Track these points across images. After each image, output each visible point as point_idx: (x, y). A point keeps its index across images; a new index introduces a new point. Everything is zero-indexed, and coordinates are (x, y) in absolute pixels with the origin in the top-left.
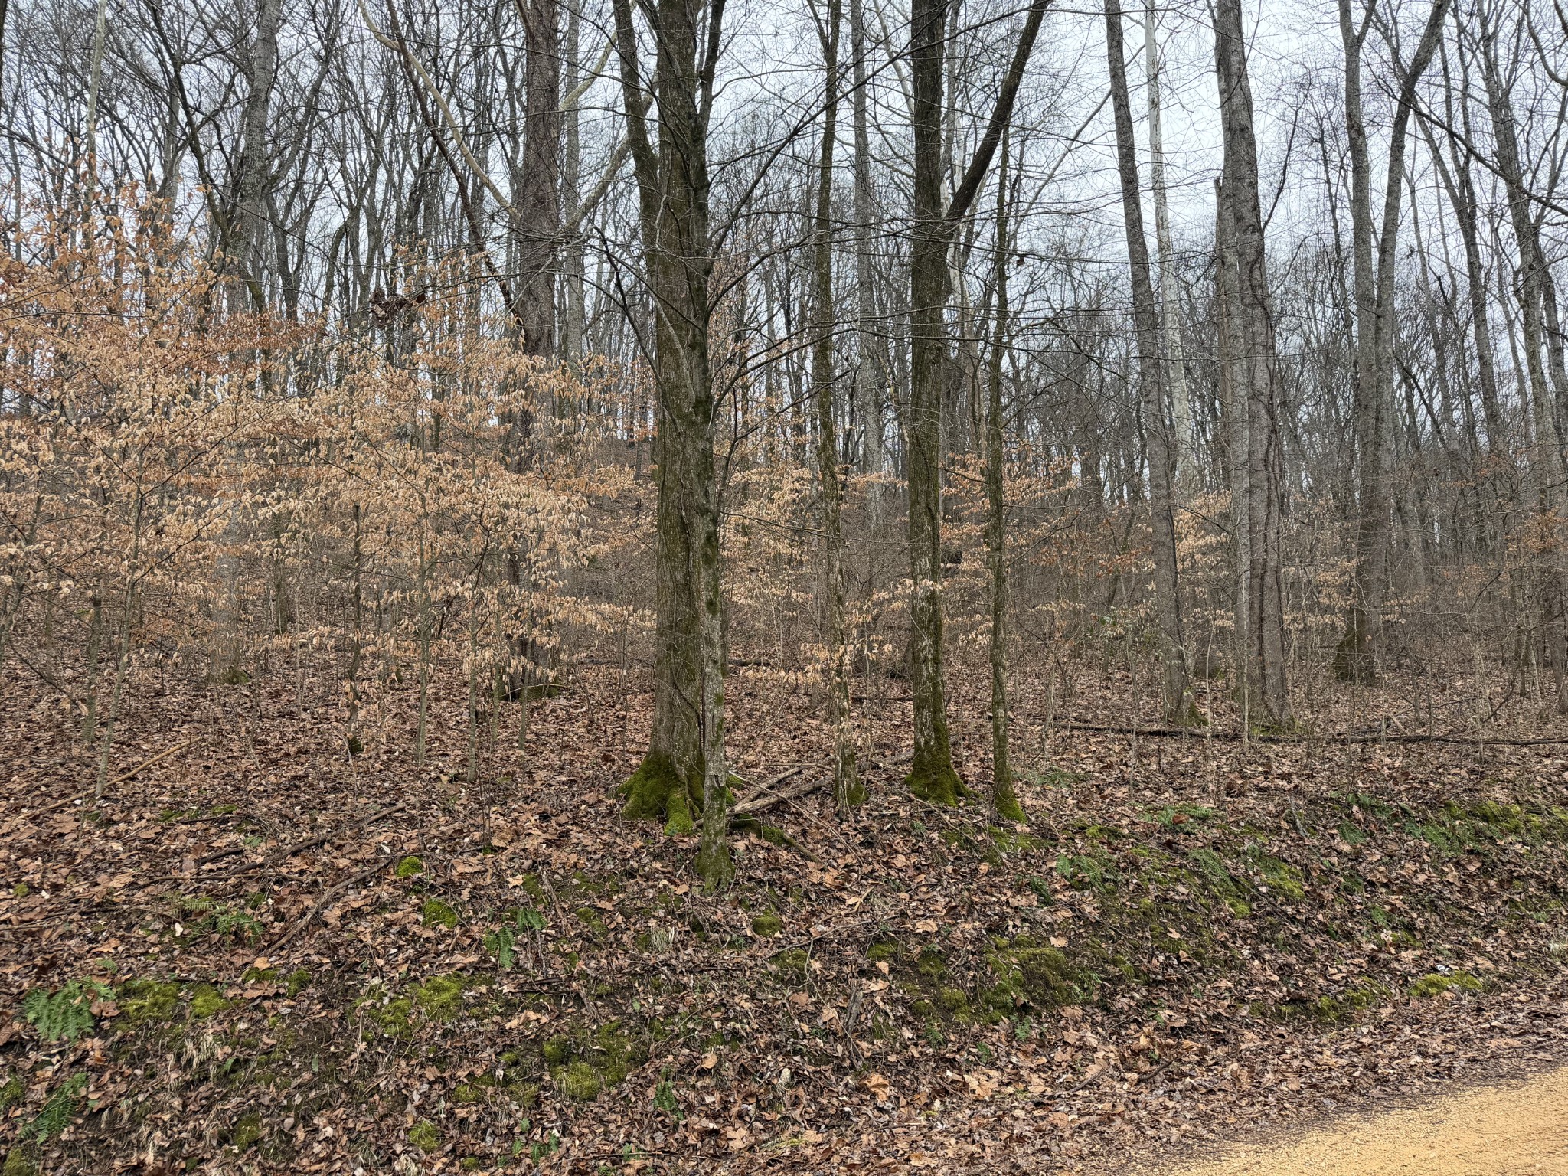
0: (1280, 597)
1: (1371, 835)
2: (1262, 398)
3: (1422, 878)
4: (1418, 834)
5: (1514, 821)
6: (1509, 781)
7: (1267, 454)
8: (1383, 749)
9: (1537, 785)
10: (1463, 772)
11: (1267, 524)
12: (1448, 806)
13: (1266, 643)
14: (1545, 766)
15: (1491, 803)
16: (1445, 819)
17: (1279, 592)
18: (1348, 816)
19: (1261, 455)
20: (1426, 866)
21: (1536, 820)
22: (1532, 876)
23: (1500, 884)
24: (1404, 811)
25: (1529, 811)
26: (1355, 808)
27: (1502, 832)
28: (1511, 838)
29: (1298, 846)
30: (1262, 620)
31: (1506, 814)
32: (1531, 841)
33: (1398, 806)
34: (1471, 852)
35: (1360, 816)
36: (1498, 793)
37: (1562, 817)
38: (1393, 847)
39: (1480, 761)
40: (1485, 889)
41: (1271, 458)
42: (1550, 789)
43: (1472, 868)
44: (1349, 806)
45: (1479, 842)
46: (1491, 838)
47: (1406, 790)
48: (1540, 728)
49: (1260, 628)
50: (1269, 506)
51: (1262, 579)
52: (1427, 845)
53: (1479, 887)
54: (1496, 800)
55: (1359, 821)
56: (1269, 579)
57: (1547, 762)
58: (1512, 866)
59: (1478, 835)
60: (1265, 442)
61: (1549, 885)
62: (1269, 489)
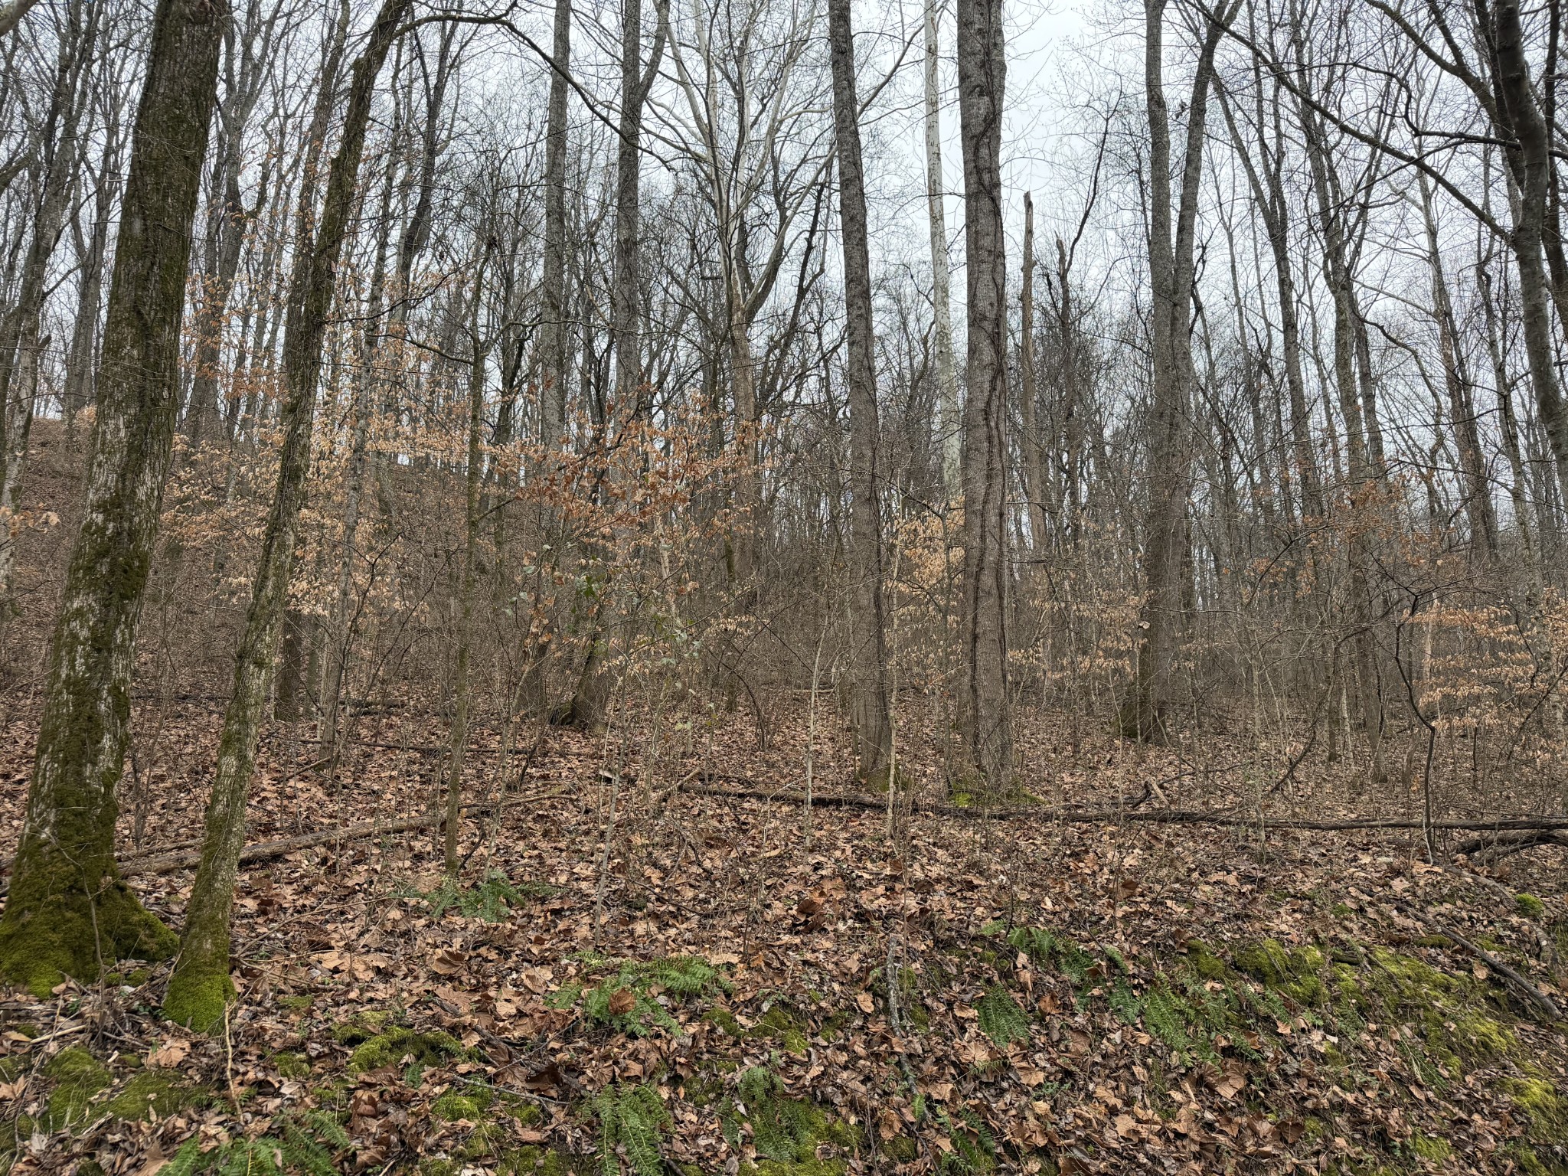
0: (1001, 607)
1: (1041, 1020)
2: (985, 324)
3: (1124, 1124)
4: (1131, 1012)
5: (1311, 980)
6: (1304, 897)
7: (988, 403)
8: (1112, 835)
9: (1350, 904)
10: (1231, 879)
11: (985, 502)
12: (1194, 950)
13: (980, 670)
14: (1363, 868)
15: (1270, 944)
16: (1186, 979)
17: (1001, 598)
18: (1005, 975)
19: (981, 405)
20: (1137, 1091)
21: (1349, 976)
22: (1341, 1107)
23: (1280, 1132)
24: (1112, 962)
25: (1336, 960)
26: (1022, 958)
27: (1287, 1004)
28: (1304, 1019)
29: (877, 1056)
30: (975, 638)
31: (1296, 966)
32: (1340, 1024)
33: (1102, 953)
34: (1228, 1052)
35: (1026, 976)
36: (1285, 922)
37: (1393, 969)
38: (1079, 1045)
39: (1260, 858)
40: (1250, 1146)
41: (994, 408)
42: (1371, 912)
43: (1227, 1092)
44: (1013, 954)
45: (1246, 1029)
46: (1267, 1019)
47: (1126, 918)
48: (1352, 801)
49: (973, 650)
50: (989, 477)
51: (977, 580)
52: (1144, 1039)
53: (1238, 1140)
54: (1281, 938)
55: (1023, 989)
56: (988, 580)
57: (1366, 859)
58: (1300, 1085)
59: (1244, 1014)
60: (987, 386)
61: (1372, 1129)
62: (990, 452)
